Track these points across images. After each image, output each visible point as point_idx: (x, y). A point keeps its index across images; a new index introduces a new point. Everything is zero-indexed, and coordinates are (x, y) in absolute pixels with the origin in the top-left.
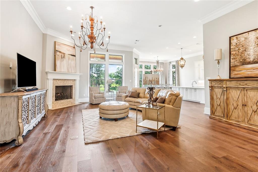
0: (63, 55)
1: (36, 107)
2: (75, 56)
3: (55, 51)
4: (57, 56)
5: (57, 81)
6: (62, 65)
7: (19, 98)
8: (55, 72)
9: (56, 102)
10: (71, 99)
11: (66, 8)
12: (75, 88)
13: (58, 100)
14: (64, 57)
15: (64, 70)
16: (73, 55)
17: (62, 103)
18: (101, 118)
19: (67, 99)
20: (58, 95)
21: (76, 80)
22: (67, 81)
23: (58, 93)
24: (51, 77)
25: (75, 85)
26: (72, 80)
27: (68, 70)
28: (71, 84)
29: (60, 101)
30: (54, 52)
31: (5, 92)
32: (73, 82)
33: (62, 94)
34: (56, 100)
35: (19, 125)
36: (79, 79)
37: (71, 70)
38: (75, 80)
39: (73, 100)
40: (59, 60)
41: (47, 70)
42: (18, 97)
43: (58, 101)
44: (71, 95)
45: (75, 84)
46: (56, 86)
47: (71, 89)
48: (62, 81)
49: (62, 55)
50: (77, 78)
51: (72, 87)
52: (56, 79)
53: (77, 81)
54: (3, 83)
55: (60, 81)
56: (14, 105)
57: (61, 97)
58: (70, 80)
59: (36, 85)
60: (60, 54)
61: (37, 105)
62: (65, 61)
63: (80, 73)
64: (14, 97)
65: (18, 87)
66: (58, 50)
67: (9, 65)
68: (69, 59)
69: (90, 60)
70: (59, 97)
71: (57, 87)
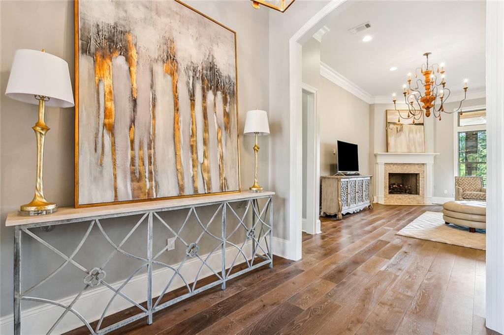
0: (399, 127)
1: (357, 194)
2: (422, 124)
3: (388, 124)
4: (389, 131)
5: (392, 165)
6: (398, 143)
7: (338, 180)
8: (387, 153)
9: (390, 195)
10: (417, 196)
11: (389, 69)
12: (424, 178)
13: (393, 193)
14: (401, 130)
15: (402, 149)
16: (418, 123)
17: (400, 199)
18: (447, 223)
19: (409, 193)
20: (394, 186)
21: (426, 164)
22: (407, 166)
23: (395, 184)
24: (381, 160)
25: (424, 173)
26: (418, 164)
27: (409, 148)
28: (415, 170)
29: (396, 195)
30: (385, 126)
31: (331, 175)
32: (419, 167)
33: (401, 185)
34: (390, 193)
35: (339, 203)
36: (433, 162)
37: (415, 147)
38: (423, 164)
39: (421, 198)
40: (394, 135)
41: (375, 153)
42: (337, 178)
43: (393, 195)
44: (417, 188)
45: (424, 171)
46: (389, 174)
47: (417, 179)
48: (399, 166)
49: (397, 128)
50: (429, 161)
51: (418, 176)
52: (390, 164)
53: (427, 166)
54: (329, 167)
55: (395, 166)
56: (335, 185)
57: (398, 190)
58: (414, 164)
59: (358, 170)
60: (395, 127)
61: (357, 191)
62: (403, 137)
63: (435, 152)
64: (335, 178)
65: (339, 170)
66: (391, 122)
67: (333, 152)
68: (410, 131)
69: (459, 125)
70: (395, 190)
71: (391, 175)
